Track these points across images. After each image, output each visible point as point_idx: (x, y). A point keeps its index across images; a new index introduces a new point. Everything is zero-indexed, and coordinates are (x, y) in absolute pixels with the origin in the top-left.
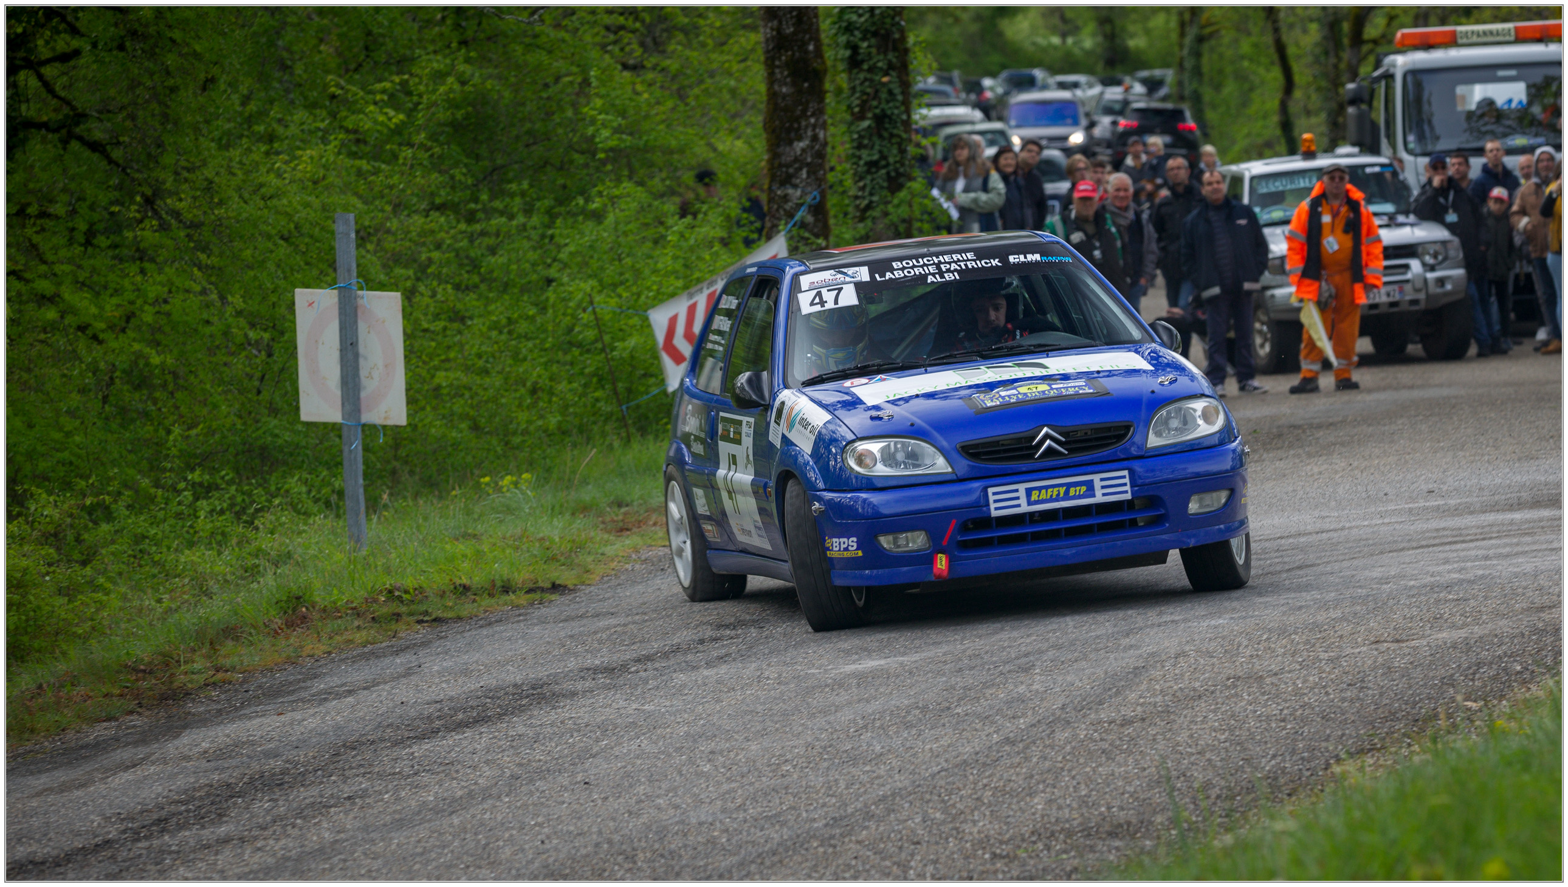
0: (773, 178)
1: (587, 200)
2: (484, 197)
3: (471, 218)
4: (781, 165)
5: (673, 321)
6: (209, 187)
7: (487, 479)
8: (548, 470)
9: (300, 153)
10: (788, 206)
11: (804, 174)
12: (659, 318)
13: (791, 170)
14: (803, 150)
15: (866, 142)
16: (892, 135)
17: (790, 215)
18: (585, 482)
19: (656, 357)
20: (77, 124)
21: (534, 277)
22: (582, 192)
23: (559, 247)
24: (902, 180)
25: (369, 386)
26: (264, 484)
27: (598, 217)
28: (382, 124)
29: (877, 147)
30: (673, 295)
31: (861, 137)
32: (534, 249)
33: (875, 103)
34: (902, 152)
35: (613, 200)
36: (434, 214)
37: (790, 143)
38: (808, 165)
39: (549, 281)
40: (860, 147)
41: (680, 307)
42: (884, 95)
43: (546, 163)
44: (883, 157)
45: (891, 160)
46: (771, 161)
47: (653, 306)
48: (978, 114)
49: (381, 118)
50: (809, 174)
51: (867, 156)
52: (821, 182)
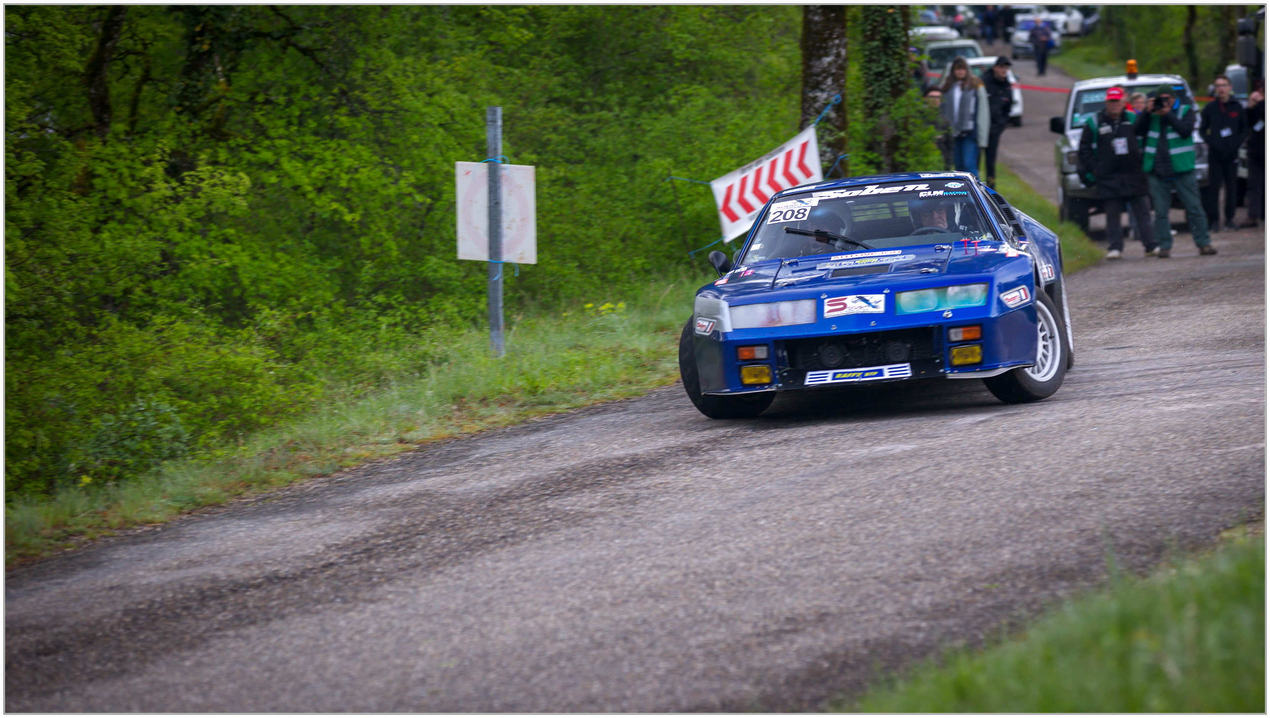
0: (806, 83)
1: (668, 98)
2: (590, 93)
3: (579, 109)
4: (813, 75)
5: (730, 189)
6: (389, 86)
7: (589, 305)
8: (635, 298)
9: (455, 59)
10: (817, 105)
11: (829, 81)
12: (719, 187)
13: (820, 79)
14: (830, 64)
15: (874, 57)
16: (895, 53)
17: (818, 112)
18: (663, 308)
19: (716, 217)
20: (294, 34)
21: (626, 154)
22: (662, 91)
23: (644, 132)
24: (901, 86)
25: (508, 234)
26: (425, 305)
27: (671, 110)
28: (517, 39)
29: (883, 62)
30: (729, 171)
31: (872, 54)
32: (625, 133)
33: (882, 28)
35: (686, 97)
36: (553, 106)
37: (819, 58)
38: (833, 75)
39: (636, 158)
40: (870, 61)
41: (734, 179)
42: (889, 23)
43: (636, 68)
44: (888, 69)
45: (894, 71)
46: (804, 71)
47: (713, 179)
48: (954, 34)
49: (517, 35)
50: (834, 81)
51: (876, 68)
52: (841, 87)
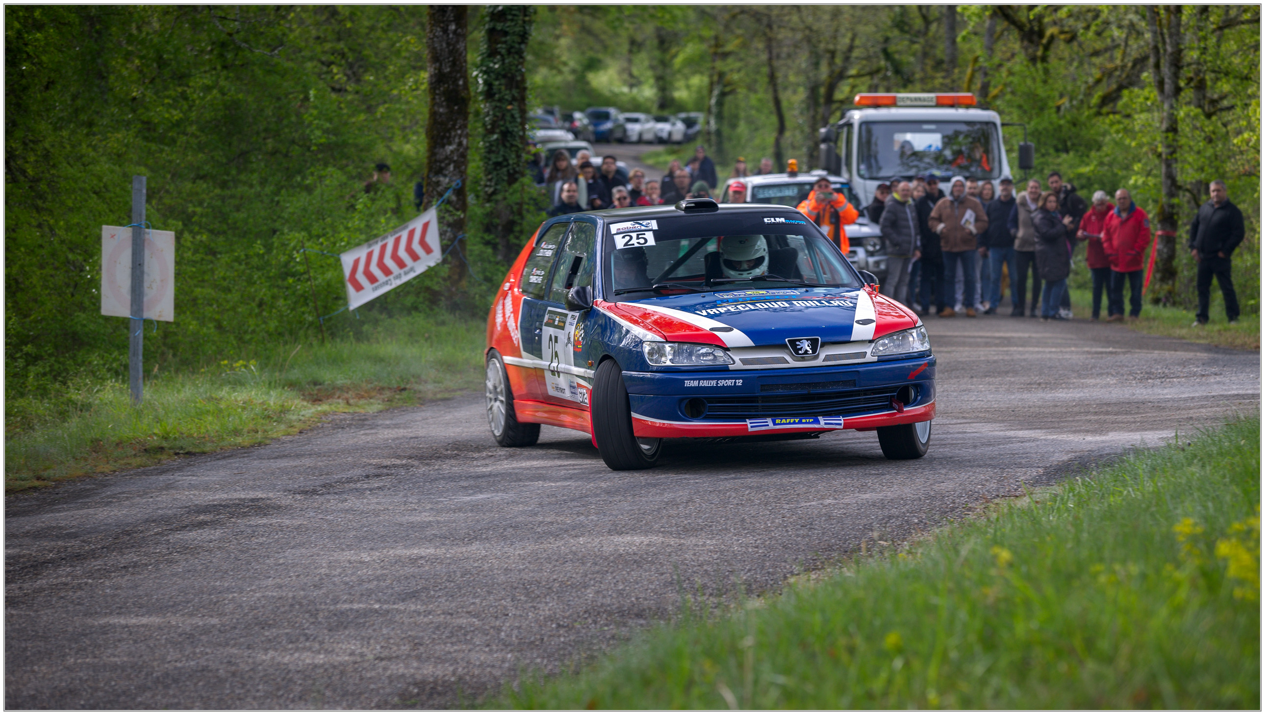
0: (430, 169)
1: (304, 178)
2: (233, 172)
3: (224, 186)
4: (436, 161)
5: (357, 262)
6: (47, 156)
7: (226, 362)
8: (268, 358)
9: (109, 135)
10: (440, 189)
11: (451, 167)
12: (347, 260)
13: (443, 165)
14: (452, 152)
15: (494, 148)
16: (512, 145)
17: (441, 195)
18: (292, 367)
19: (344, 286)
21: (265, 228)
22: (299, 172)
23: (282, 209)
24: (517, 176)
25: (150, 293)
26: (74, 358)
27: (309, 189)
28: (167, 119)
29: (501, 153)
30: (358, 245)
31: (491, 145)
32: (265, 209)
33: (501, 123)
34: (519, 157)
35: (321, 178)
36: (200, 182)
37: (443, 146)
38: (455, 162)
39: (274, 232)
40: (490, 152)
41: (361, 253)
42: (508, 118)
43: (276, 151)
44: (506, 160)
45: (511, 162)
46: (430, 158)
47: (344, 251)
48: (570, 136)
49: (167, 116)
50: (455, 167)
51: (494, 158)
52: (462, 174)
